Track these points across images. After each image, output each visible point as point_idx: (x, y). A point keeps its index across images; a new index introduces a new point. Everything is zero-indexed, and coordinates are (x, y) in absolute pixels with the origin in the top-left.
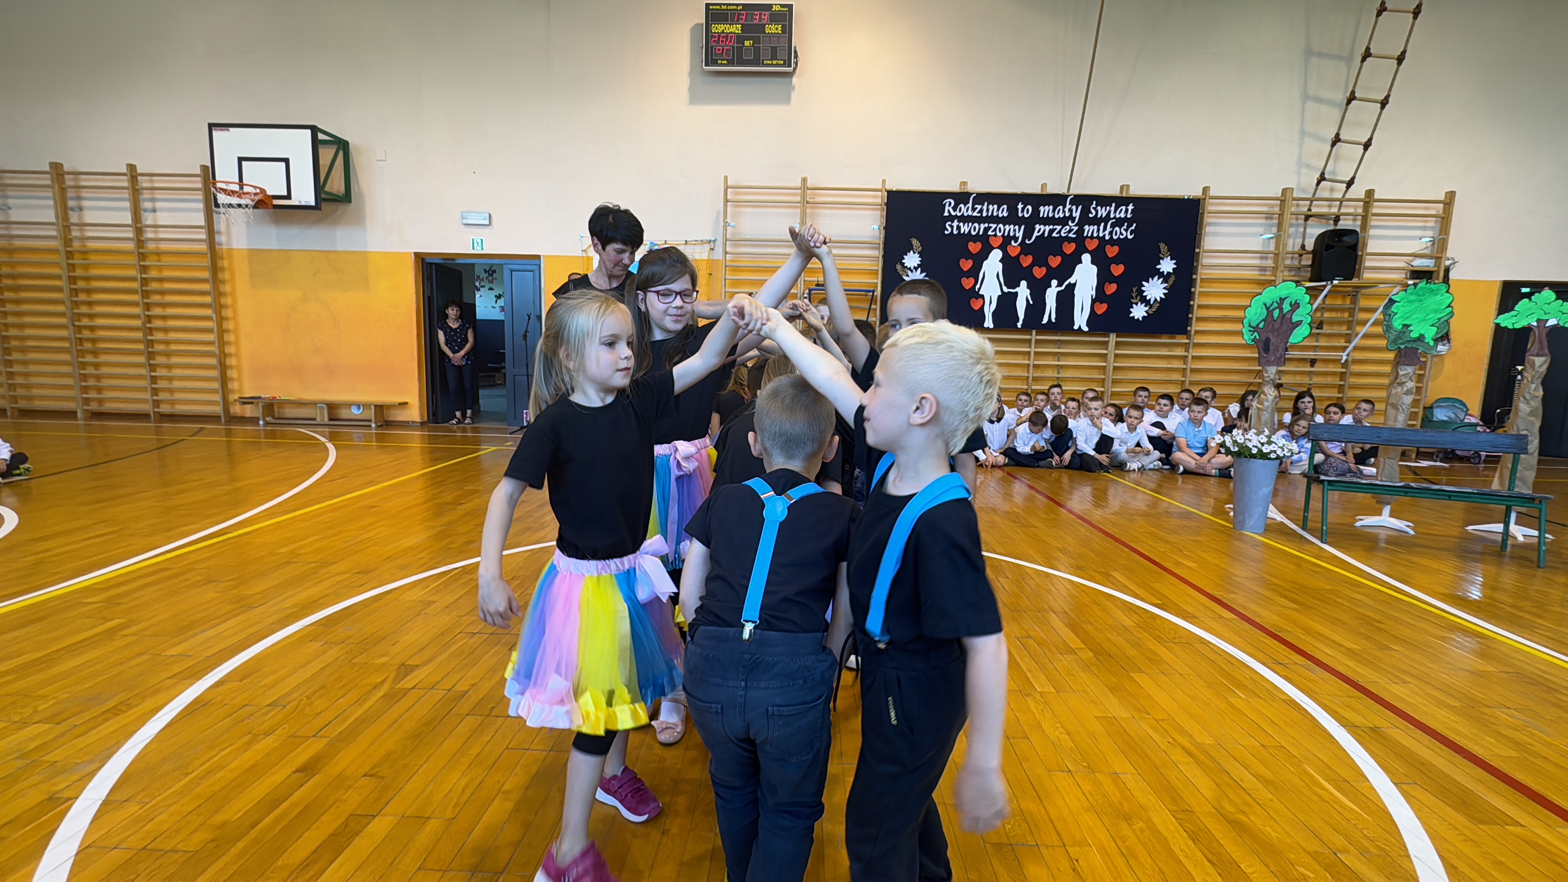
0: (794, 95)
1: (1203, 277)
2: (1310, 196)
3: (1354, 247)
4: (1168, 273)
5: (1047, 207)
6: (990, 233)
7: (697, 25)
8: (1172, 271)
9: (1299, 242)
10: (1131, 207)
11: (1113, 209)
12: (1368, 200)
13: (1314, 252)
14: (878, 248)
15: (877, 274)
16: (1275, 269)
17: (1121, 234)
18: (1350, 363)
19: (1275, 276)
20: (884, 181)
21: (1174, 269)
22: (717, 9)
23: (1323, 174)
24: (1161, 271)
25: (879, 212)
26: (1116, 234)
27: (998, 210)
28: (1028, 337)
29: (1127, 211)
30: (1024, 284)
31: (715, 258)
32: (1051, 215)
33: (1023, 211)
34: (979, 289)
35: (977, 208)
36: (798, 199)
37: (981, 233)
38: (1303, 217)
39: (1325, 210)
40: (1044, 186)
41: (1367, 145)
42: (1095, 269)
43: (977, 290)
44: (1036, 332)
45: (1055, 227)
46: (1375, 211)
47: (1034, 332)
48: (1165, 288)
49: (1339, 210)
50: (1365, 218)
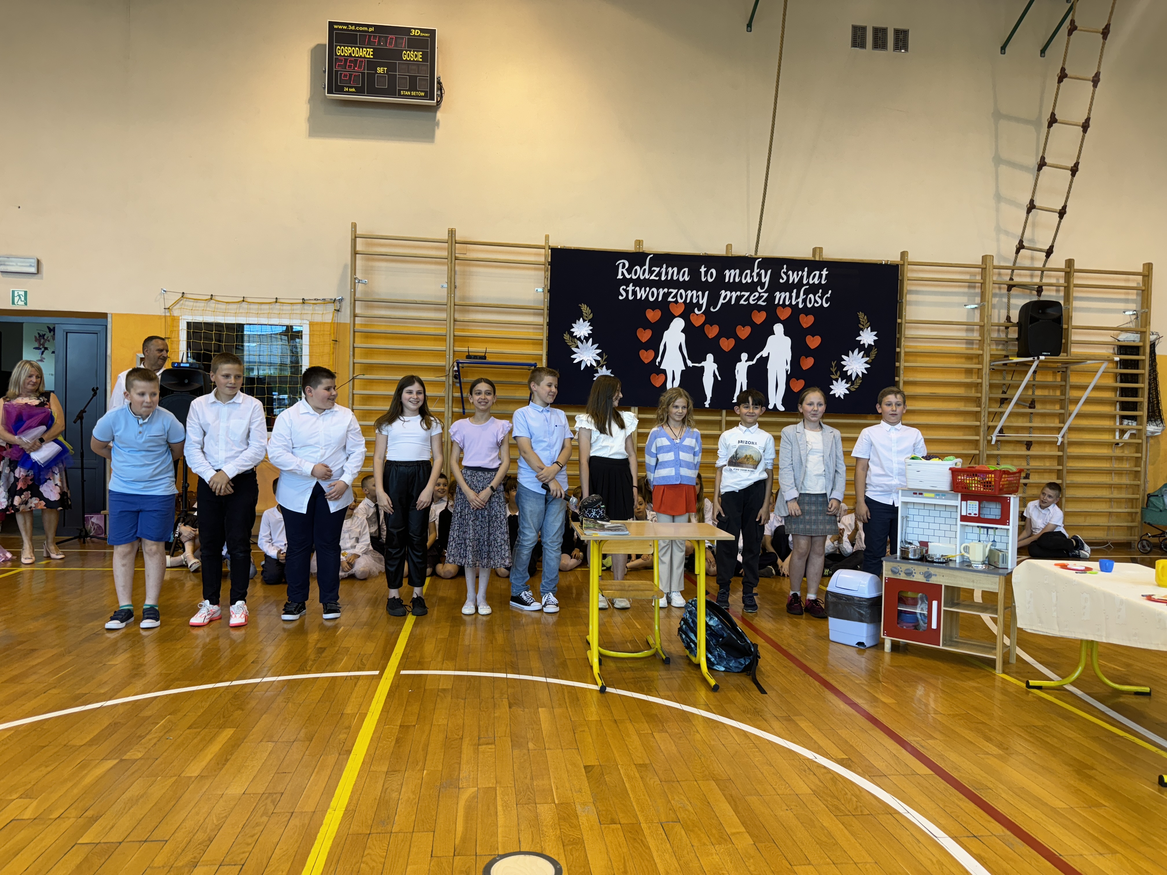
0: (439, 133)
1: (907, 350)
2: (1010, 264)
3: (1059, 320)
4: (869, 345)
5: (732, 271)
6: (670, 299)
7: (318, 46)
8: (873, 344)
9: (1004, 313)
10: (825, 272)
11: (805, 273)
12: (1068, 270)
13: (1019, 324)
14: (542, 315)
15: (542, 344)
16: (981, 342)
17: (816, 301)
18: (1066, 446)
19: (983, 350)
20: (547, 237)
21: (875, 341)
22: (342, 29)
23: (1021, 242)
24: (862, 343)
25: (543, 273)
26: (810, 303)
27: (678, 273)
28: (718, 418)
29: (821, 276)
30: (710, 357)
31: (342, 321)
32: (737, 280)
33: (706, 275)
34: (660, 363)
35: (654, 271)
36: (445, 254)
37: (660, 299)
38: (1006, 286)
39: (1026, 280)
40: (729, 247)
41: (1062, 213)
42: (788, 341)
43: (657, 364)
44: (727, 412)
45: (743, 293)
46: (1076, 282)
47: (724, 412)
48: (866, 363)
49: (1041, 280)
50: (1067, 290)
